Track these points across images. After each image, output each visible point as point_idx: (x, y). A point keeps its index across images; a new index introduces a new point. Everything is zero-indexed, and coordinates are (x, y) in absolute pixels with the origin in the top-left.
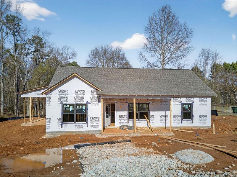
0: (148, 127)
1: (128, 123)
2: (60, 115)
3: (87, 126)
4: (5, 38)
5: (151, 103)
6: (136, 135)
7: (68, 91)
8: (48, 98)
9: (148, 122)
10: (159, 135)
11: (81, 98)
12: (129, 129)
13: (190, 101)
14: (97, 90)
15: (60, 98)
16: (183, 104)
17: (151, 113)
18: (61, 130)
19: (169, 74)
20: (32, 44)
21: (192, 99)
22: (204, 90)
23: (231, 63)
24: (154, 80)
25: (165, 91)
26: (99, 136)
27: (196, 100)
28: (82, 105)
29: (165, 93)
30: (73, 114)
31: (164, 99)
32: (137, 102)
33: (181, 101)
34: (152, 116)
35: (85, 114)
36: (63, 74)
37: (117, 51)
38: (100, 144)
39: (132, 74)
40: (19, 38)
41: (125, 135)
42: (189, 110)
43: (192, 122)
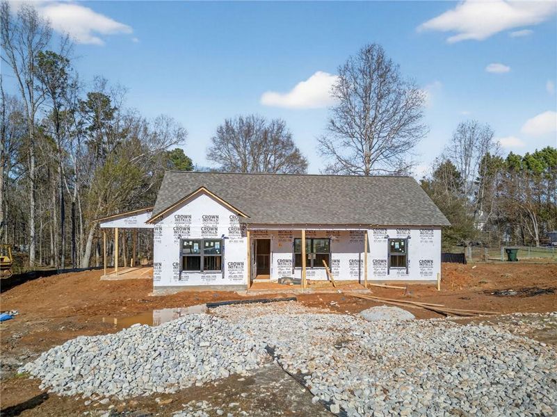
0: (328, 280)
1: (293, 273)
2: (177, 259)
3: (223, 278)
4: (38, 103)
5: (333, 238)
6: (306, 292)
7: (190, 217)
8: (157, 229)
9: (329, 272)
10: (344, 291)
11: (212, 229)
12: (295, 283)
13: (403, 235)
14: (239, 215)
15: (177, 230)
16: (390, 240)
17: (334, 256)
18: (179, 283)
19: (370, 186)
20: (87, 112)
21: (408, 231)
22: (429, 215)
23: (523, 155)
24: (340, 197)
25: (357, 217)
26: (242, 293)
27: (415, 234)
28: (214, 241)
29: (356, 220)
30: (199, 257)
31: (357, 232)
32: (309, 237)
33: (388, 236)
34: (335, 261)
35: (220, 257)
36: (176, 186)
37: (276, 128)
38: (247, 302)
39: (302, 186)
40: (63, 101)
41: (288, 292)
42: (401, 252)
43: (407, 273)
